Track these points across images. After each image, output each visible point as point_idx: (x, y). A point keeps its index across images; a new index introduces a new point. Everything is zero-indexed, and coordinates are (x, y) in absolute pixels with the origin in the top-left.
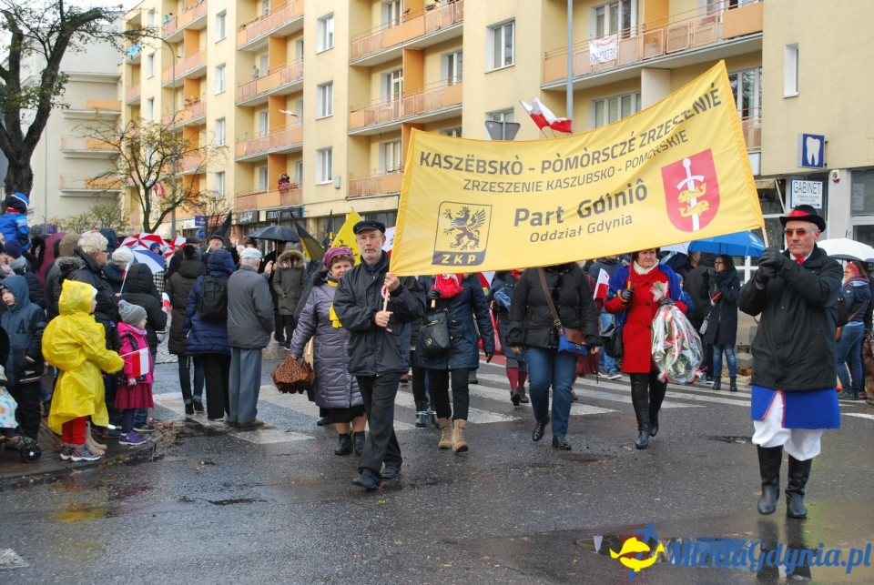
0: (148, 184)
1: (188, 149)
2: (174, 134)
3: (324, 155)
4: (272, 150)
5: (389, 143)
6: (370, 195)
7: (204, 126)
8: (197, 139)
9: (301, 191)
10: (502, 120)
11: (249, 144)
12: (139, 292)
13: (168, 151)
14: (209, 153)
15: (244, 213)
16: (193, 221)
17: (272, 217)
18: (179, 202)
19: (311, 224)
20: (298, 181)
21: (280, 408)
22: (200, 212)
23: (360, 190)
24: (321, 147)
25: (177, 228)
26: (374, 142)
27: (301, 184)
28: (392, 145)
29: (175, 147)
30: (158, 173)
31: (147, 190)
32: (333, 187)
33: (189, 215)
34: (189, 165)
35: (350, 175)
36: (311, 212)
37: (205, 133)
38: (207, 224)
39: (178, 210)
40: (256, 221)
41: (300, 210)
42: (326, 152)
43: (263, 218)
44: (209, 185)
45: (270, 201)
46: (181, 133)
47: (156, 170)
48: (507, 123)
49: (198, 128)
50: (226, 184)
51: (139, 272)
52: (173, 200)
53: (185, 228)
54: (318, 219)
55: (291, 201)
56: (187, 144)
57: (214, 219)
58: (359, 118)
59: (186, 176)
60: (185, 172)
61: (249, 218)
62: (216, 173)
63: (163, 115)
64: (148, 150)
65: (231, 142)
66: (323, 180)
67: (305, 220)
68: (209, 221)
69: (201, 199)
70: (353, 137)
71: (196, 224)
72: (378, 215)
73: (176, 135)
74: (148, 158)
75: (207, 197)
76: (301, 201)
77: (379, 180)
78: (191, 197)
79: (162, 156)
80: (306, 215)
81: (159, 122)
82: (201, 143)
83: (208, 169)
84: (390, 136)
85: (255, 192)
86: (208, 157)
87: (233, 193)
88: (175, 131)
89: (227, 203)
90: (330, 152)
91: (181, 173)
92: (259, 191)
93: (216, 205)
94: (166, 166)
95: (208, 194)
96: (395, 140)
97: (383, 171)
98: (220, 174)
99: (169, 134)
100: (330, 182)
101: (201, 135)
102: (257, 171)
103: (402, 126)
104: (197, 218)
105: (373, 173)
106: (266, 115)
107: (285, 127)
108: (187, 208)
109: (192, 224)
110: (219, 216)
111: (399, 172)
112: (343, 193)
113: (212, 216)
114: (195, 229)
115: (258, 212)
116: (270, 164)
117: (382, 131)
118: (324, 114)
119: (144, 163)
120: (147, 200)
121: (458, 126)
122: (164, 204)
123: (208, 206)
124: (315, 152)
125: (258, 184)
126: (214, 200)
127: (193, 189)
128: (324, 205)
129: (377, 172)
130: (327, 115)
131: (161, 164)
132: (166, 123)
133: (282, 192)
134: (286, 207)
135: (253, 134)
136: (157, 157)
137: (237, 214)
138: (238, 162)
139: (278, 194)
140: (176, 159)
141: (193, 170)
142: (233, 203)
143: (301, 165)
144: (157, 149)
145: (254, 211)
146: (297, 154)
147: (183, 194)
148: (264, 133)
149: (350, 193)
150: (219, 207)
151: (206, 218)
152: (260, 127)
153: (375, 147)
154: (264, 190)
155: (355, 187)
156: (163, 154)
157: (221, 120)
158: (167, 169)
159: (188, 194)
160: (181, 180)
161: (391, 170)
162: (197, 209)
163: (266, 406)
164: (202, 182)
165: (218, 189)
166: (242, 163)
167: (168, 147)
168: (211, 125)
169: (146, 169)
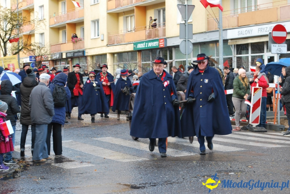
0: (5, 40)
1: (25, 22)
2: (17, 13)
3: (95, 23)
4: (68, 22)
5: (128, 17)
6: (119, 44)
7: (33, 10)
8: (30, 16)
9: (84, 42)
10: (186, 4)
11: (57, 18)
12: (6, 94)
13: (15, 23)
14: (36, 23)
15: (54, 54)
16: (29, 58)
17: (69, 56)
18: (21, 49)
19: (89, 59)
20: (82, 37)
21: (77, 151)
22: (32, 54)
23: (114, 41)
24: (93, 19)
25: (21, 62)
26: (121, 16)
27: (84, 39)
28: (130, 18)
29: (18, 20)
30: (10, 35)
31: (5, 43)
32: (99, 40)
33: (26, 56)
34: (26, 30)
35: (108, 33)
36: (89, 53)
37: (34, 13)
38: (36, 60)
39: (21, 53)
40: (61, 58)
41: (83, 52)
42: (96, 22)
43: (64, 57)
44: (36, 40)
45: (68, 48)
46: (21, 14)
47: (9, 33)
48: (188, 5)
49: (29, 11)
50: (45, 39)
51: (5, 85)
52: (18, 48)
53: (24, 62)
54: (92, 56)
55: (78, 47)
56: (25, 19)
57: (40, 57)
58: (113, 4)
59: (25, 35)
60: (24, 33)
61: (57, 56)
62: (40, 34)
63: (12, 5)
64: (5, 23)
65: (47, 17)
66: (95, 36)
67: (86, 57)
68: (37, 59)
69: (32, 47)
70: (110, 14)
71: (30, 60)
72: (123, 54)
73: (19, 14)
74: (5, 27)
75: (35, 46)
76: (84, 47)
77: (123, 35)
78: (27, 46)
79: (12, 26)
80: (86, 54)
81: (10, 8)
82: (32, 18)
83: (36, 32)
84: (128, 13)
85: (60, 43)
86: (36, 25)
87: (48, 44)
88: (19, 12)
89: (46, 49)
90: (98, 22)
91: (22, 34)
92: (62, 43)
93: (40, 50)
94: (14, 31)
95: (36, 45)
96: (131, 15)
97: (125, 31)
98: (42, 34)
99: (15, 14)
100: (98, 37)
101: (31, 14)
102: (61, 32)
103: (135, 8)
104: (31, 57)
105: (120, 32)
106: (65, 3)
107: (74, 9)
108: (25, 52)
109: (27, 60)
110: (42, 56)
111: (133, 31)
112: (105, 42)
113: (38, 56)
114: (30, 63)
115: (62, 53)
116: (68, 29)
117: (125, 11)
118: (94, 2)
119: (3, 30)
120: (5, 48)
121: (163, 7)
122: (13, 50)
123: (36, 51)
124: (90, 22)
125: (61, 39)
126: (39, 47)
127: (28, 42)
128: (95, 49)
129: (123, 32)
130: (96, 3)
131: (11, 30)
132: (14, 8)
133: (74, 42)
134: (76, 50)
135: (58, 14)
136: (9, 26)
137: (51, 55)
138: (51, 28)
139: (72, 44)
140: (20, 27)
141: (28, 33)
142: (49, 49)
143: (83, 29)
144: (9, 22)
145: (60, 53)
146: (81, 23)
147: (23, 45)
148: (64, 13)
149: (109, 43)
150: (42, 51)
151: (35, 57)
152: (62, 10)
153: (121, 19)
154: (64, 42)
155: (111, 39)
156: (13, 24)
157: (42, 7)
158: (15, 32)
159: (26, 45)
160: (22, 38)
161: (130, 30)
162: (31, 52)
163: (69, 150)
164: (32, 38)
165: (41, 42)
166: (52, 28)
167: (15, 21)
168: (36, 9)
169: (4, 32)
